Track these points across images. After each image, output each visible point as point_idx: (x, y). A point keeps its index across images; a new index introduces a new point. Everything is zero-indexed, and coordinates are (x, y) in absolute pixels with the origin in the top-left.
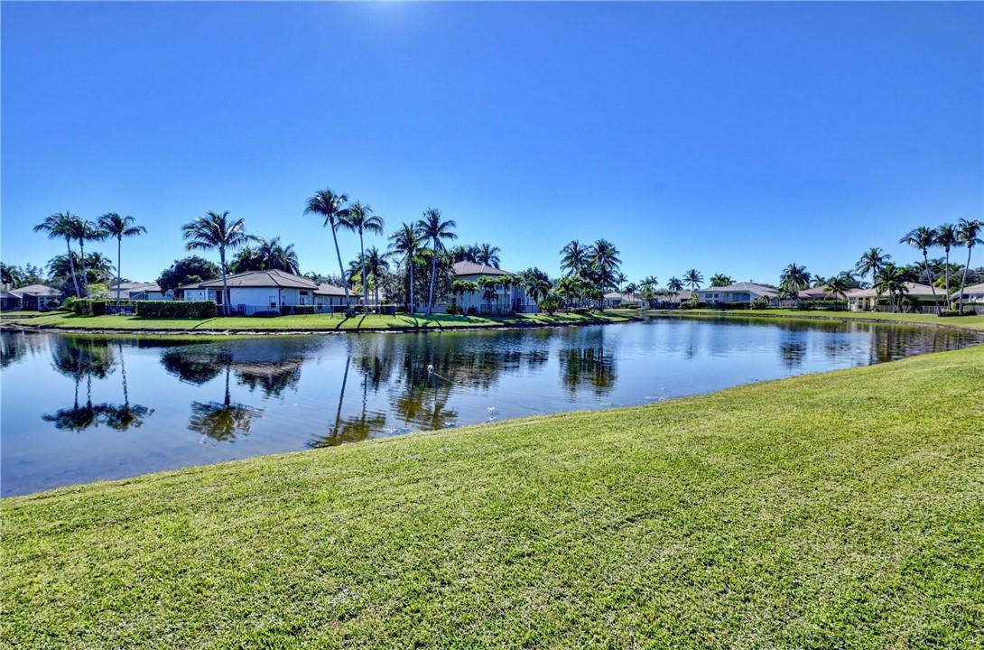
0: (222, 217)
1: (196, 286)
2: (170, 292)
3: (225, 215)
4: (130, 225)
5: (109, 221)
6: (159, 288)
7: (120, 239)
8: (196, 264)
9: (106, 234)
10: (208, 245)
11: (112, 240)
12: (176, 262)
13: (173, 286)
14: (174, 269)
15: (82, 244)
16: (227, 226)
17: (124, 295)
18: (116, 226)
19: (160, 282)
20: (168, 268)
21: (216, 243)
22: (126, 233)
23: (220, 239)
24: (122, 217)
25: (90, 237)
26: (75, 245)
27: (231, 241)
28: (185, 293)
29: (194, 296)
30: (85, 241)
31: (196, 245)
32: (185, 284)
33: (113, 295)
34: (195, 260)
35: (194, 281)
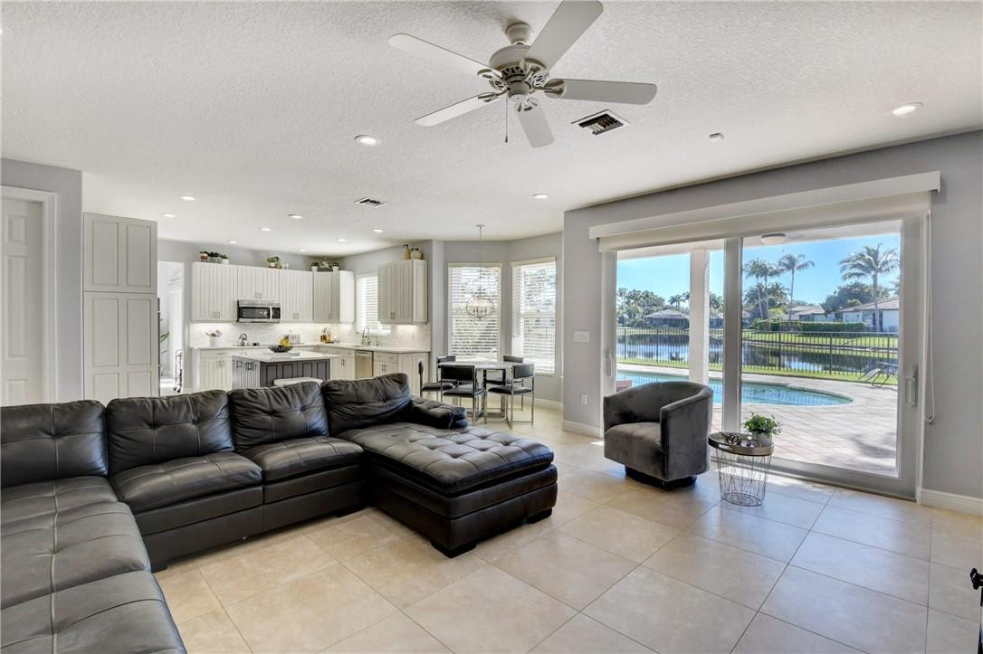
0: (875, 249)
1: (852, 309)
2: (832, 315)
3: (879, 247)
4: (801, 262)
5: (786, 262)
6: (823, 311)
7: (793, 273)
8: (857, 289)
9: (782, 270)
10: (862, 274)
11: (788, 274)
12: (839, 288)
13: (835, 309)
14: (837, 294)
15: (766, 280)
16: (880, 255)
17: (795, 317)
18: (790, 264)
19: (823, 306)
20: (832, 294)
21: (869, 272)
22: (799, 268)
23: (874, 269)
24: (796, 256)
25: (771, 274)
26: (761, 280)
27: (884, 269)
28: (844, 315)
29: (850, 317)
30: (768, 277)
31: (851, 275)
32: (844, 307)
33: (786, 318)
34: (856, 285)
35: (853, 305)
